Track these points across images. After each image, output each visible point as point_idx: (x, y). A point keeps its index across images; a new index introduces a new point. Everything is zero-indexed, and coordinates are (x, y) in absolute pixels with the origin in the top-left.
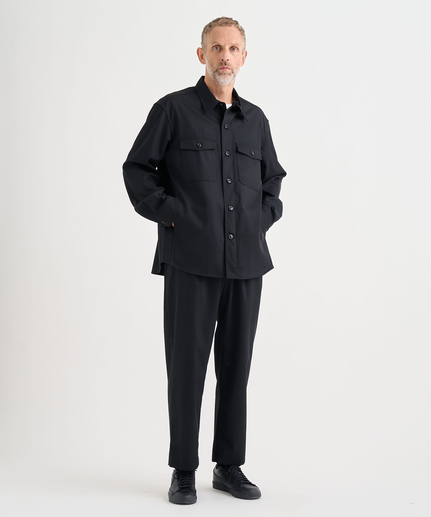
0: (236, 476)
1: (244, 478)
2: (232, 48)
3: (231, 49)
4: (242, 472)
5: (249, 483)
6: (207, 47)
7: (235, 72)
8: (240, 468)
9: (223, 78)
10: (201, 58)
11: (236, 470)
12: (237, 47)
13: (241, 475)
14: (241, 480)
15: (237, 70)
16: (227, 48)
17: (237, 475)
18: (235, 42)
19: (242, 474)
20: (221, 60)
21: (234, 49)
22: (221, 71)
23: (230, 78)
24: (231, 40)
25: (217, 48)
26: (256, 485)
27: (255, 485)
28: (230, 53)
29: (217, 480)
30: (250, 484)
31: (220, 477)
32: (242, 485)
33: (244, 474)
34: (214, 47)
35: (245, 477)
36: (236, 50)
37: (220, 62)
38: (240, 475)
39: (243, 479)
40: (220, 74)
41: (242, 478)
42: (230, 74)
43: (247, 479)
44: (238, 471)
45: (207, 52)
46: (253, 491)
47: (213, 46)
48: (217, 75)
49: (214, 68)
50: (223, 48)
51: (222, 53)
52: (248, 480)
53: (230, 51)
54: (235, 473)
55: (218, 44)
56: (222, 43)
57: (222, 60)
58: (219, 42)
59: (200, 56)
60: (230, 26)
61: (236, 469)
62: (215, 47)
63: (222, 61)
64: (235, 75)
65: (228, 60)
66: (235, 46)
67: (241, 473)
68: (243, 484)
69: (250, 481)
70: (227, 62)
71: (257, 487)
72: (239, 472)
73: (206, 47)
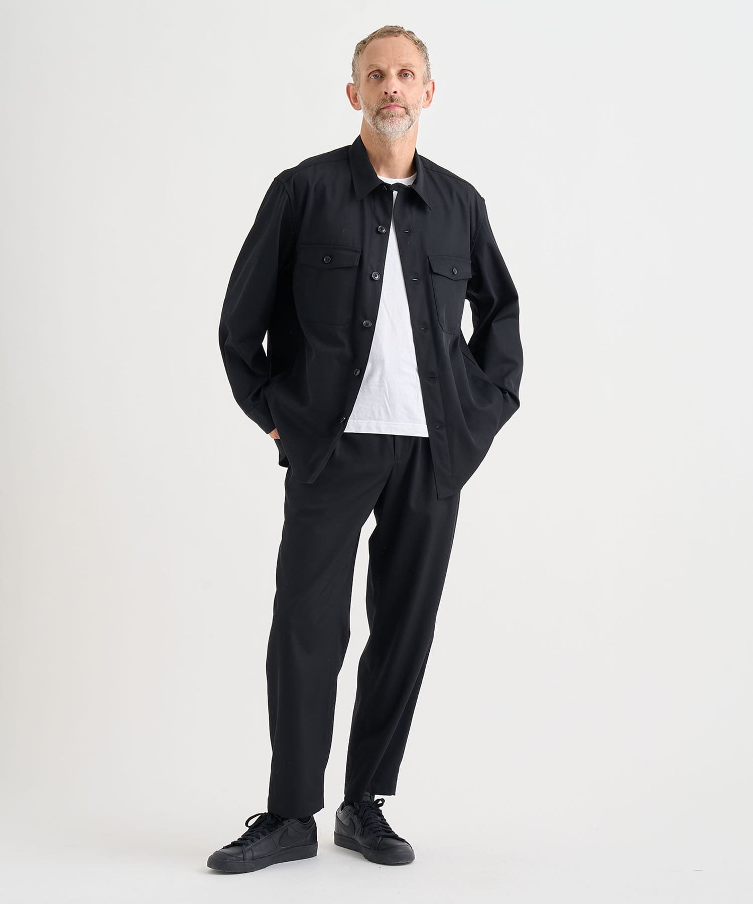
0: (372, 823)
1: (386, 828)
2: (403, 74)
3: (401, 76)
4: (383, 816)
5: (394, 836)
6: (360, 78)
7: (411, 112)
8: (381, 811)
9: (389, 124)
10: (354, 100)
11: (374, 813)
12: (411, 69)
13: (381, 822)
14: (380, 831)
15: (415, 110)
16: (394, 72)
17: (373, 821)
18: (407, 62)
19: (384, 821)
20: (383, 94)
21: (406, 75)
22: (385, 111)
23: (404, 123)
24: (399, 57)
25: (376, 76)
26: (406, 840)
27: (403, 841)
28: (398, 81)
29: (341, 830)
30: (396, 837)
31: (346, 825)
32: (382, 840)
33: (387, 821)
34: (370, 76)
35: (389, 825)
36: (410, 76)
37: (381, 98)
38: (379, 823)
39: (384, 829)
40: (384, 118)
41: (383, 827)
42: (402, 116)
43: (391, 829)
44: (376, 815)
45: (361, 85)
46: (399, 850)
47: (369, 73)
48: (379, 120)
49: (372, 110)
50: (386, 73)
51: (384, 83)
52: (393, 830)
53: (399, 79)
54: (371, 818)
55: (376, 67)
56: (383, 66)
57: (386, 93)
58: (377, 63)
59: (353, 98)
60: (396, 36)
61: (374, 811)
62: (374, 76)
63: (386, 96)
64: (413, 118)
65: (395, 92)
66: (408, 68)
67: (382, 819)
68: (383, 838)
69: (396, 833)
70: (394, 96)
71: (407, 843)
72: (378, 817)
73: (358, 79)
